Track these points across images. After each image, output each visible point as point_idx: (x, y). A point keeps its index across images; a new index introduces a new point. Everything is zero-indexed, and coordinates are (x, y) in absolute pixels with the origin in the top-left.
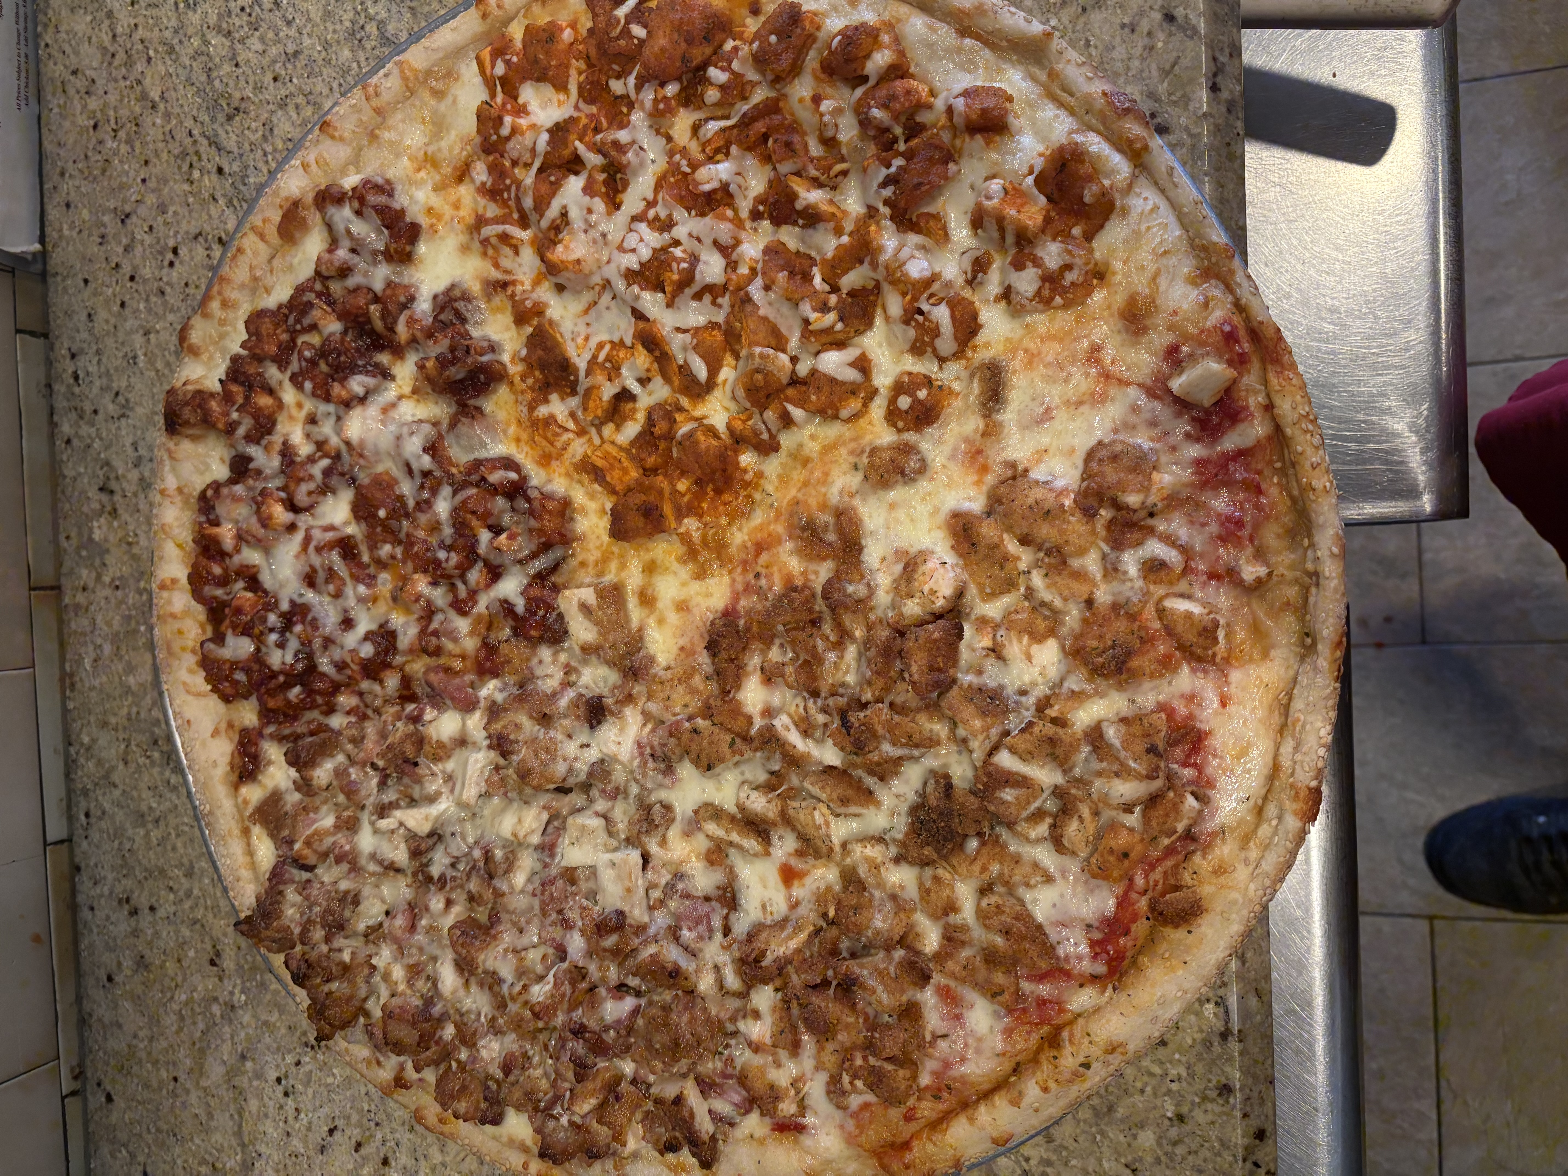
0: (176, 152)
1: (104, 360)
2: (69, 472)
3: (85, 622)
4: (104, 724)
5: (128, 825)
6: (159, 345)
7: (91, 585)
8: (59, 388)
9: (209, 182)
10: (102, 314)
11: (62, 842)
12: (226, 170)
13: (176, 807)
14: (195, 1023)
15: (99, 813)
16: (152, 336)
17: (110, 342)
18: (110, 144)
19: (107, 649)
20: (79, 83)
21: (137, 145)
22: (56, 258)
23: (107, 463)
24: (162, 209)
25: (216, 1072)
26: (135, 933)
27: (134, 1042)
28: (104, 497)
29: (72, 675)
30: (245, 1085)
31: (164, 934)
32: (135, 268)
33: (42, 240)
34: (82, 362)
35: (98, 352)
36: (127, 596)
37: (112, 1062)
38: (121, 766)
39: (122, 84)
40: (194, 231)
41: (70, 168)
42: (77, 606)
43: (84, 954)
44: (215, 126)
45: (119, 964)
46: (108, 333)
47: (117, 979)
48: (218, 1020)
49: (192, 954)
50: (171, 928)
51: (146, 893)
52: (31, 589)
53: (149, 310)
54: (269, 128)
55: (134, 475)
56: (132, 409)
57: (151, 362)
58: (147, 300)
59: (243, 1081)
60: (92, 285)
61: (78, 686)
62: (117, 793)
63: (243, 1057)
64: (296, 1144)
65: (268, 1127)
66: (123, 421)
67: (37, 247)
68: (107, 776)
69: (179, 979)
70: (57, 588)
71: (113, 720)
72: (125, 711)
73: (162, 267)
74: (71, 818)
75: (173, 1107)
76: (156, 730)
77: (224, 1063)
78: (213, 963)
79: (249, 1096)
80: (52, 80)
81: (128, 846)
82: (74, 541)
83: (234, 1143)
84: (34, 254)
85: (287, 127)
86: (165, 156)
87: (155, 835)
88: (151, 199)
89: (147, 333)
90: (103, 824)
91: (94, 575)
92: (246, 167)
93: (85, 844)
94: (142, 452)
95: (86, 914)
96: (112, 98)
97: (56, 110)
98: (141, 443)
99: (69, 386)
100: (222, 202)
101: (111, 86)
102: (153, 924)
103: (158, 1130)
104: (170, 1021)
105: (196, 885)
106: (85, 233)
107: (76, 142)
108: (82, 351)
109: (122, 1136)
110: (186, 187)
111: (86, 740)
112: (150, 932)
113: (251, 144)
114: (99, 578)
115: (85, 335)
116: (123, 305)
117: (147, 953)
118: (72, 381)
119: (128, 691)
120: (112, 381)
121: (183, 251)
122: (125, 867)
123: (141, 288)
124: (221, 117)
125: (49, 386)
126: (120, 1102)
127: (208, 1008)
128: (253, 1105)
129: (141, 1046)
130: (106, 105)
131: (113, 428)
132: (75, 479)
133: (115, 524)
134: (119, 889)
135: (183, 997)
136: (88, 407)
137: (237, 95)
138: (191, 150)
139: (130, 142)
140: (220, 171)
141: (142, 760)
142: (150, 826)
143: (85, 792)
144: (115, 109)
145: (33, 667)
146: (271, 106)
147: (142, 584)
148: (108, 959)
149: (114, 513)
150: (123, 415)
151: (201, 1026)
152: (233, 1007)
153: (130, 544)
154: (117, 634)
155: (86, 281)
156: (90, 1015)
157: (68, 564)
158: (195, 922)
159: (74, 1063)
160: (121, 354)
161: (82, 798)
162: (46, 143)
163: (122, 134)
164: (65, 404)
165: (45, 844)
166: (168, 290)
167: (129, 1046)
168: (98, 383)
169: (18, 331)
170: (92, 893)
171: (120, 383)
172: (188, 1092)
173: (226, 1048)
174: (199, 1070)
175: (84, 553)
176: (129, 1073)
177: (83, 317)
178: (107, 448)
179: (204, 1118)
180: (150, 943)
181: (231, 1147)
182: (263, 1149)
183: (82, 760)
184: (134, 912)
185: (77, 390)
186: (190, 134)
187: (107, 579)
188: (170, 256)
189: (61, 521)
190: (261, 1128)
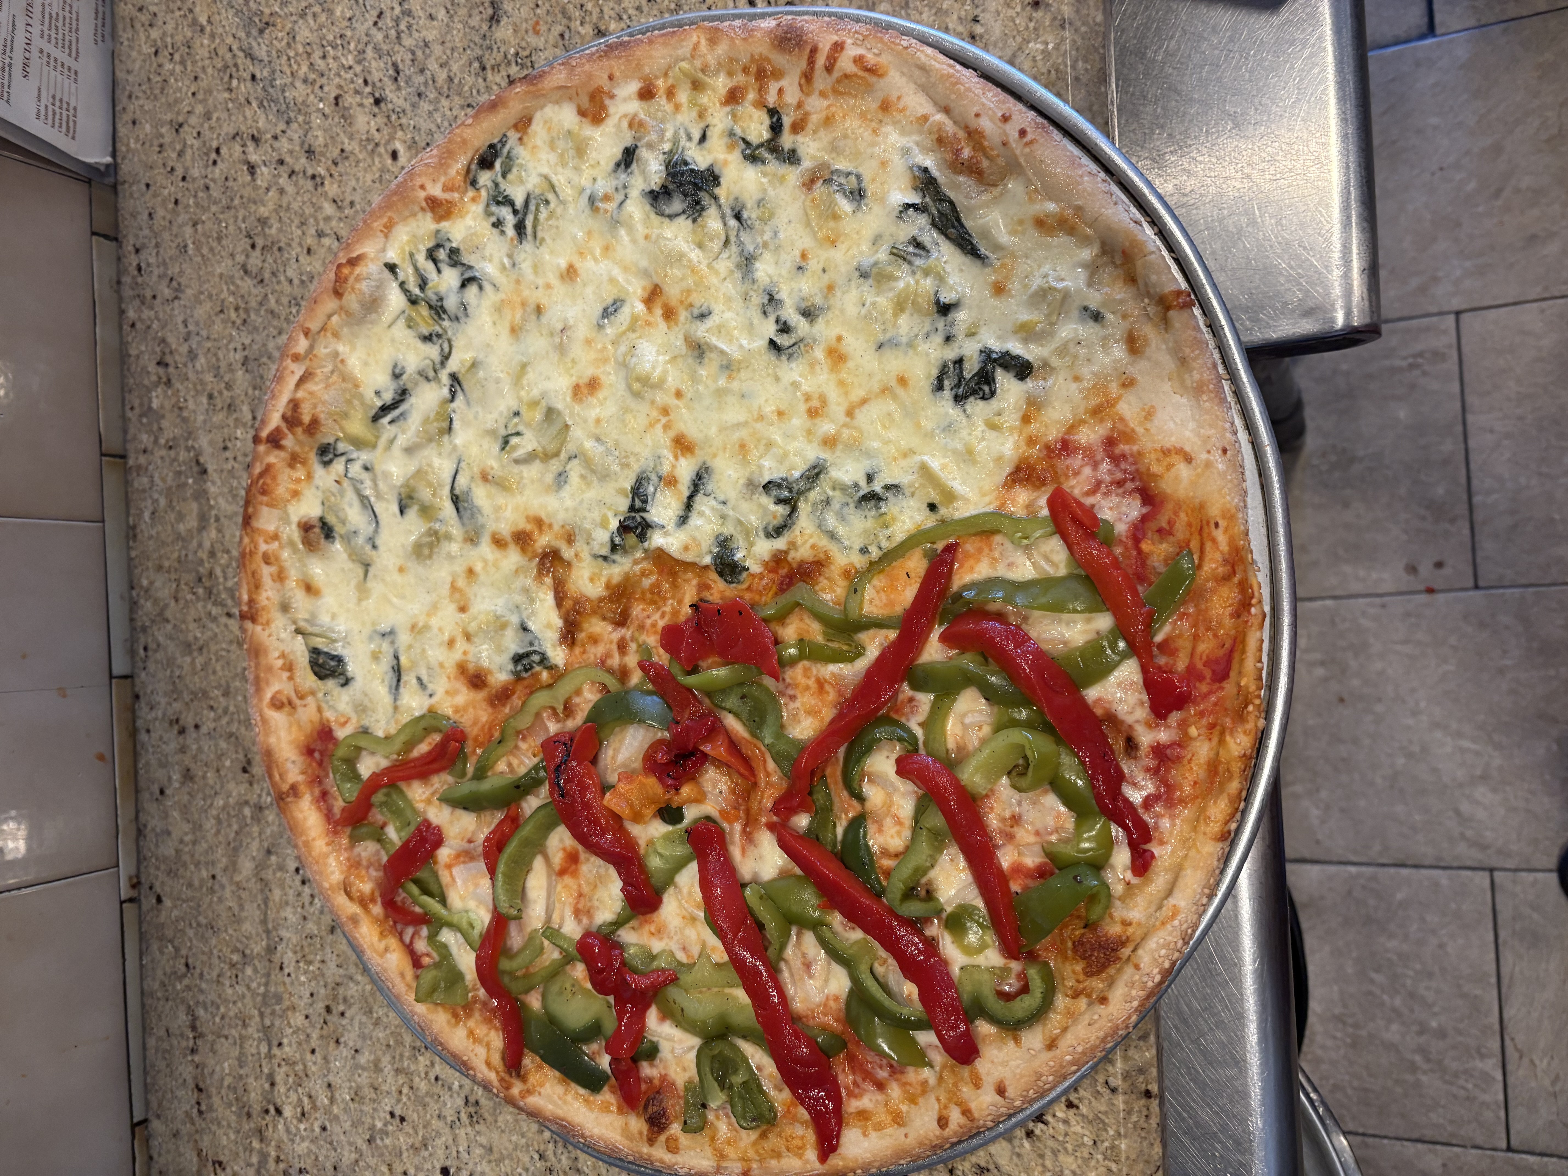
0: (219, 66)
1: (162, 251)
2: (133, 352)
3: (145, 480)
4: (160, 568)
5: (178, 655)
6: (204, 234)
7: (150, 447)
8: (126, 280)
9: (244, 89)
10: (160, 212)
11: (125, 677)
12: (258, 76)
13: (216, 635)
14: (230, 826)
15: (154, 646)
16: (199, 227)
17: (166, 236)
18: (168, 66)
19: (163, 502)
20: (144, 18)
21: (189, 63)
22: (125, 168)
23: (163, 341)
24: (208, 116)
25: (246, 866)
26: (183, 750)
27: (181, 847)
28: (161, 371)
29: (134, 528)
30: (270, 877)
31: (206, 748)
32: (186, 169)
33: (114, 155)
34: (143, 255)
35: (157, 245)
36: (178, 454)
37: (163, 867)
38: (173, 603)
39: (178, 13)
40: (232, 131)
41: (137, 91)
42: (139, 467)
43: (141, 772)
44: (251, 40)
45: (170, 778)
46: (165, 227)
47: (168, 792)
48: (249, 821)
49: (228, 763)
50: (212, 743)
51: (192, 713)
52: (102, 455)
53: (197, 204)
54: (292, 36)
55: (184, 349)
56: (183, 292)
57: (198, 249)
58: (195, 196)
59: (268, 874)
60: (152, 188)
61: (139, 536)
62: (169, 627)
63: (269, 852)
64: (311, 927)
65: (288, 913)
66: (176, 302)
67: (108, 159)
68: (161, 614)
69: (218, 787)
70: (123, 457)
71: (166, 564)
72: (176, 555)
73: (207, 166)
74: (132, 653)
75: (211, 901)
76: (201, 569)
77: (254, 858)
78: (245, 770)
79: (273, 887)
80: (123, 18)
81: (177, 673)
82: (137, 411)
83: (260, 930)
84: (107, 166)
85: (307, 33)
86: (210, 70)
87: (200, 661)
88: (199, 109)
89: (195, 224)
90: (159, 656)
91: (152, 439)
92: (274, 72)
93: (143, 675)
94: (191, 327)
95: (143, 737)
96: (170, 27)
97: (126, 43)
98: (190, 320)
99: (134, 277)
100: (254, 104)
101: (168, 18)
102: (197, 740)
103: (199, 925)
104: (209, 825)
105: (232, 703)
106: (147, 145)
107: (141, 67)
108: (144, 246)
109: (169, 933)
110: (226, 95)
111: (145, 583)
112: (194, 747)
113: (278, 51)
114: (156, 441)
115: (146, 232)
116: (176, 202)
117: (192, 766)
118: (136, 273)
119: (179, 537)
120: (167, 269)
121: (224, 151)
122: (175, 692)
123: (191, 186)
124: (254, 32)
125: (119, 282)
126: (167, 903)
127: (240, 811)
128: (277, 894)
129: (187, 849)
130: (164, 34)
131: (168, 309)
132: (138, 357)
133: (170, 392)
134: (170, 712)
135: (221, 803)
136: (148, 294)
137: (267, 11)
138: (231, 63)
139: (183, 62)
140: (253, 77)
141: (189, 597)
142: (195, 654)
143: (144, 629)
144: (172, 36)
145: (103, 521)
146: (294, 18)
147: (190, 443)
148: (160, 774)
149: (169, 383)
150: (176, 298)
151: (235, 827)
152: (261, 809)
153: (180, 409)
154: (170, 488)
155: (148, 186)
156: (145, 826)
157: (132, 431)
158: (231, 735)
159: (133, 871)
160: (174, 245)
161: (141, 635)
162: (117, 72)
163: (177, 57)
164: (131, 293)
165: (111, 677)
166: (212, 185)
167: (177, 851)
168: (156, 272)
169: (94, 234)
170: (149, 717)
171: (173, 270)
172: (223, 887)
173: (255, 845)
174: (232, 867)
175: (145, 420)
176: (176, 875)
177: (145, 216)
178: (163, 327)
179: (236, 910)
180: (194, 757)
181: (258, 934)
182: (284, 933)
183: (142, 601)
184: (182, 731)
185: (140, 280)
186: (230, 50)
187: (162, 441)
188: (213, 156)
189: (127, 395)
190: (283, 914)
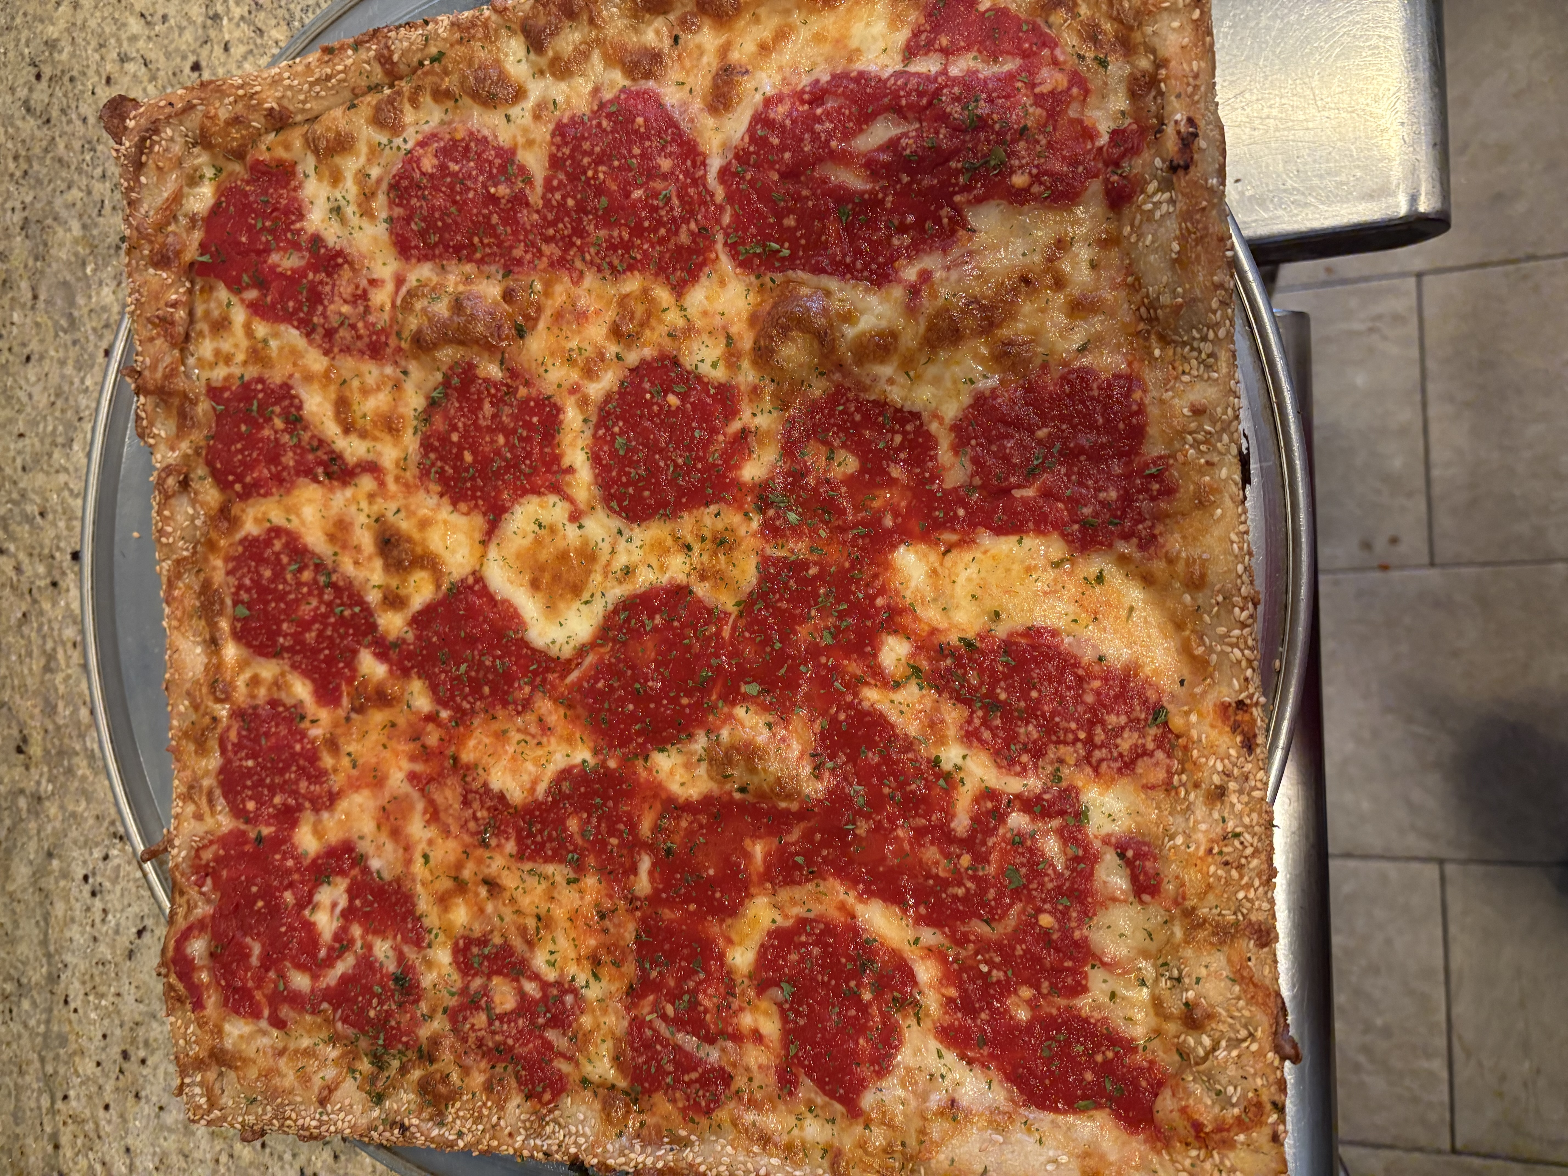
25: (22, 872)
30: (52, 887)
48: (24, 815)
59: (48, 883)
63: (50, 855)
64: (104, 950)
65: (74, 932)
77: (31, 863)
78: (19, 750)
79: (55, 899)
83: (40, 953)
127: (14, 802)
128: (59, 908)
151: (7, 823)
152: (39, 799)
173: (32, 846)
181: (36, 959)
182: (69, 958)
190: (68, 934)
